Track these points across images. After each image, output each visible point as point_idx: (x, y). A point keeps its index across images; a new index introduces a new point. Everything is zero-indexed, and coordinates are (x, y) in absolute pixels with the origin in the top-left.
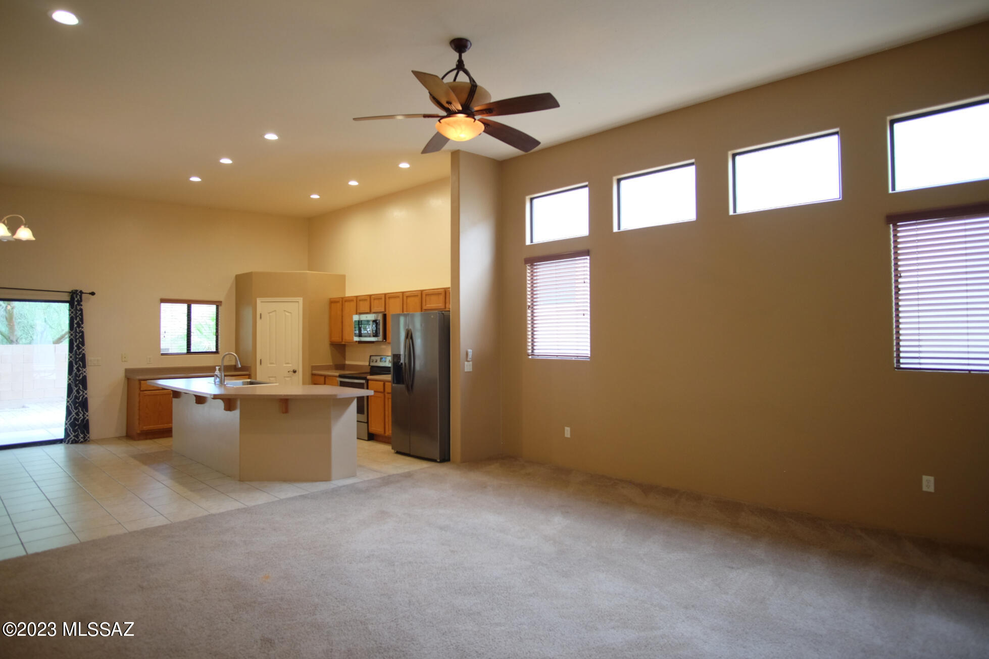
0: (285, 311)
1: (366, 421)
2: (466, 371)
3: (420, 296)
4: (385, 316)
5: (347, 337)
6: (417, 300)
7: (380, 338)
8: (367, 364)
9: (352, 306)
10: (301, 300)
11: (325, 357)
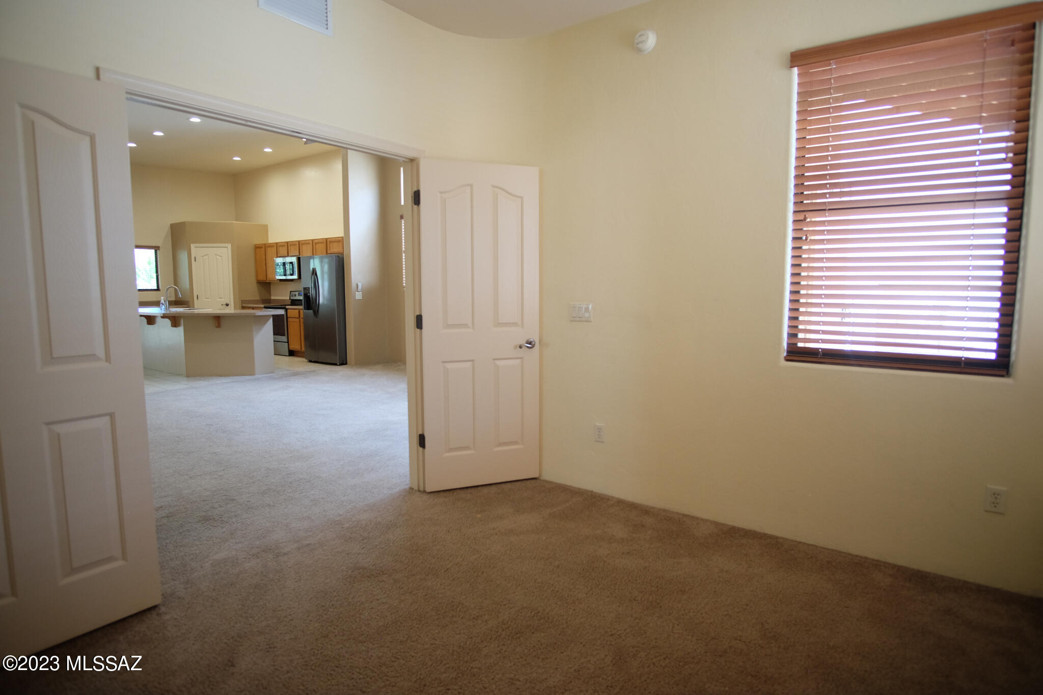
0: (216, 255)
1: (286, 341)
2: (357, 298)
3: (325, 243)
4: (299, 260)
5: (270, 277)
6: (323, 246)
7: (295, 277)
8: (289, 298)
9: (273, 250)
10: (229, 246)
11: (253, 292)
